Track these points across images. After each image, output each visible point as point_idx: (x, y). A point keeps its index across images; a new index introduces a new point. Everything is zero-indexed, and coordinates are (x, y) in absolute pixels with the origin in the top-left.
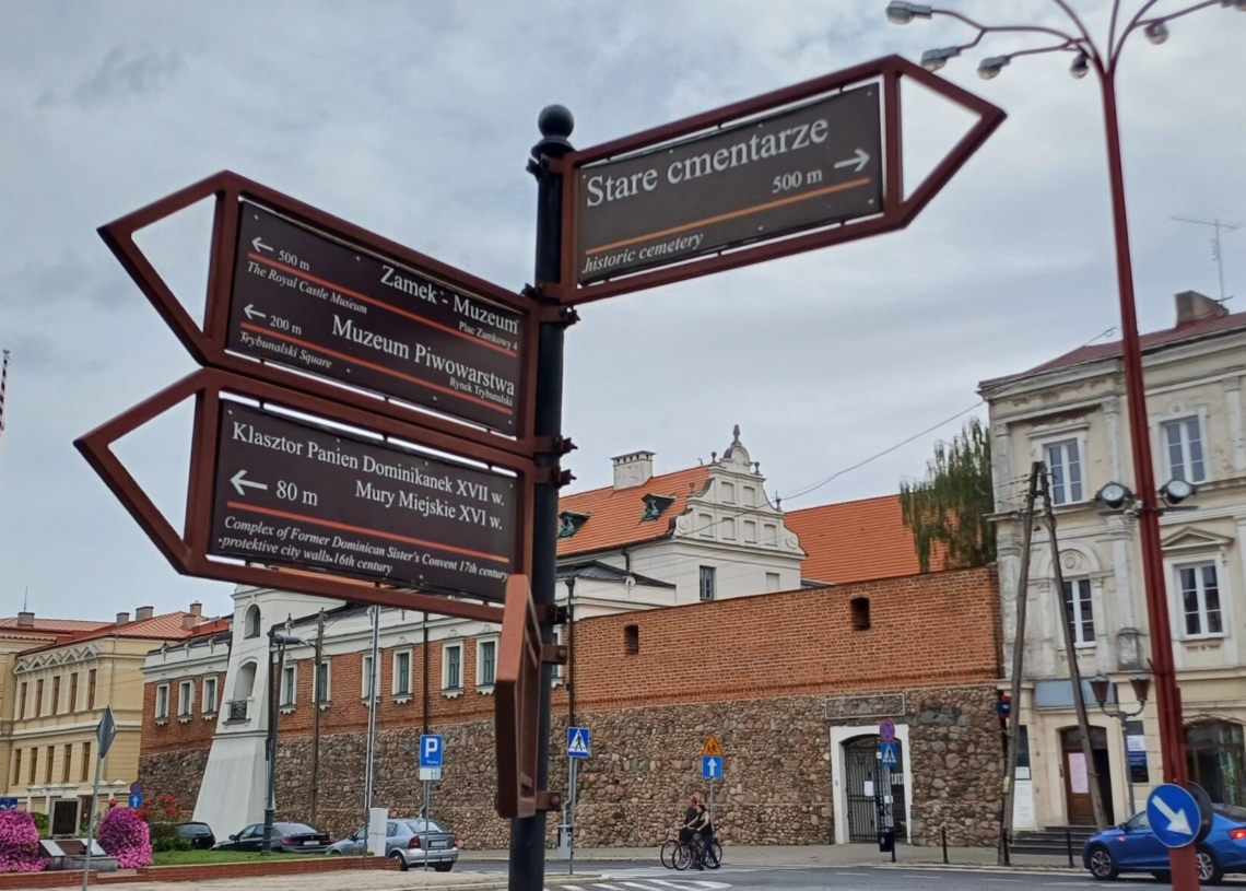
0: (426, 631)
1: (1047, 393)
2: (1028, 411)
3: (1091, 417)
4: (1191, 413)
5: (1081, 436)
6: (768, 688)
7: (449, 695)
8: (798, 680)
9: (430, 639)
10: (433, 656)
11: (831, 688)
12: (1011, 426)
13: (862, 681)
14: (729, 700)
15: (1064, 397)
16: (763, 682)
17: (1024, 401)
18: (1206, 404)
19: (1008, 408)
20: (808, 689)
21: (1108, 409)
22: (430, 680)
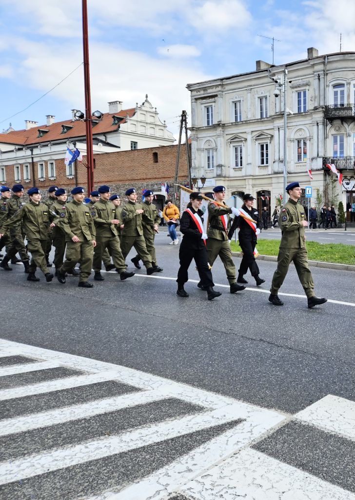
0: (32, 158)
1: (205, 89)
2: (200, 95)
3: (216, 98)
4: (240, 99)
5: (213, 104)
6: (131, 180)
7: (41, 180)
8: (139, 178)
9: (34, 161)
10: (35, 167)
11: (148, 180)
12: (196, 99)
13: (156, 178)
14: (121, 183)
15: (210, 91)
16: (129, 178)
17: (199, 91)
18: (243, 97)
19: (194, 93)
20: (142, 181)
21: (219, 96)
22: (35, 175)
